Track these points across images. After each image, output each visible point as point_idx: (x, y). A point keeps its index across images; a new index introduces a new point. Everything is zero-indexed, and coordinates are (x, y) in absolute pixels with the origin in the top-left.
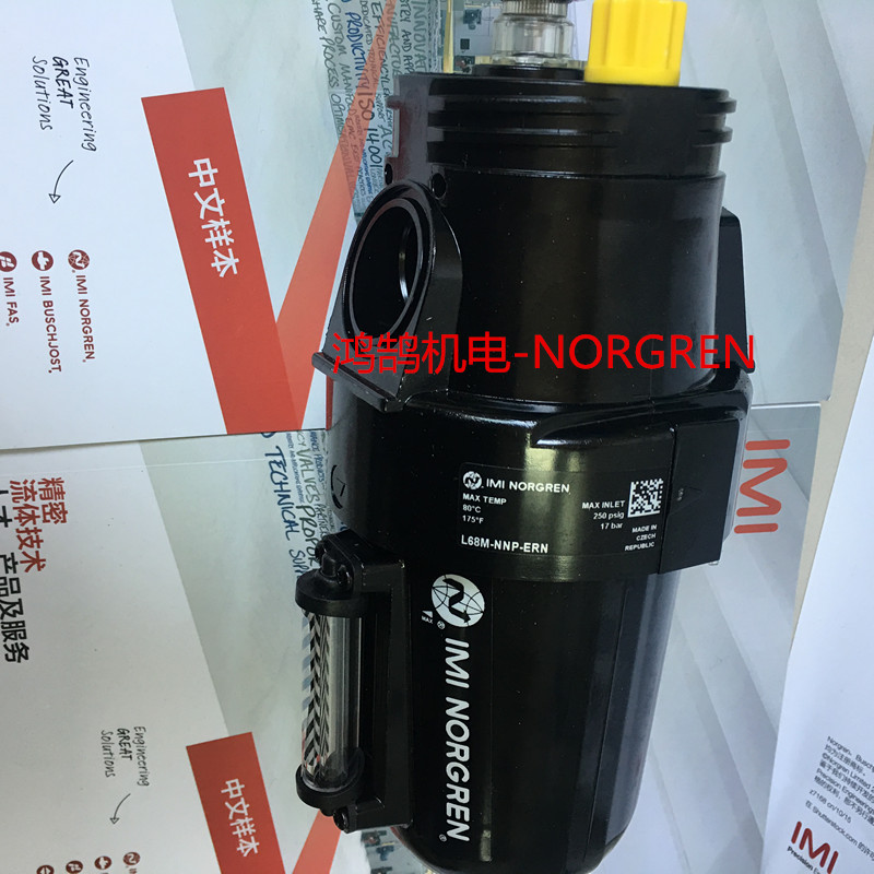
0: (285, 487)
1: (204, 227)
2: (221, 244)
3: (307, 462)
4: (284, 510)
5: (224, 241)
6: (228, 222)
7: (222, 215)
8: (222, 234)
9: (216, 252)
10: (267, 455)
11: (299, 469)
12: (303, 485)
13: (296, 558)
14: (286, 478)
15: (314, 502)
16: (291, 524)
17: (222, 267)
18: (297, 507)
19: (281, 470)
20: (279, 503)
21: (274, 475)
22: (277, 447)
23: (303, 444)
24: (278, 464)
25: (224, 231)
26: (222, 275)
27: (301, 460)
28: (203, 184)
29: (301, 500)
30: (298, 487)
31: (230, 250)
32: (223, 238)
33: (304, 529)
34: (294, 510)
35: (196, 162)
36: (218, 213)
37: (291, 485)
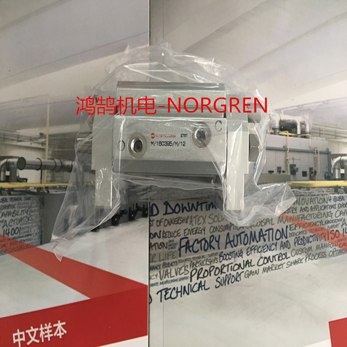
0: (179, 290)
1: (43, 341)
2: (51, 331)
3: (167, 274)
4: (192, 291)
5: (50, 329)
6: (41, 325)
7: (37, 329)
8: (46, 330)
9: (55, 335)
10: (161, 301)
11: (170, 279)
12: (179, 276)
13: (220, 283)
14: (174, 288)
15: (188, 269)
16: (200, 286)
17: (62, 331)
18: (191, 281)
19: (170, 291)
20: (188, 294)
21: (173, 296)
22: (157, 293)
23: (156, 276)
24: (166, 293)
25: (45, 328)
26: (65, 332)
27: (165, 278)
28: (24, 339)
29: (186, 278)
30: (180, 281)
31: (54, 325)
32: (48, 329)
33: (204, 277)
34: (193, 283)
35: (14, 342)
36: (37, 331)
37: (178, 285)
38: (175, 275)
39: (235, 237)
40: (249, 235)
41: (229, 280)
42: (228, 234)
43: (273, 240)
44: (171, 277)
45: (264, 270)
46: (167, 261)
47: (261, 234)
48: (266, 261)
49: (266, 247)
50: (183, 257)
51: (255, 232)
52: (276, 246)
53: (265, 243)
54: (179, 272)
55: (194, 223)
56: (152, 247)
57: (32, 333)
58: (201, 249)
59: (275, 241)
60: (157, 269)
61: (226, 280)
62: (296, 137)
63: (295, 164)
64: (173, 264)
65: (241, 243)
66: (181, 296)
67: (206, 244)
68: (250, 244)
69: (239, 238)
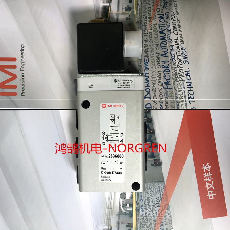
38: (181, 92)
39: (163, 50)
40: (162, 41)
41: (184, 55)
42: (161, 55)
43: (165, 24)
44: (182, 95)
45: (180, 31)
46: (175, 97)
47: (162, 32)
48: (175, 29)
49: (168, 29)
50: (172, 87)
51: (160, 37)
52: (168, 22)
53: (166, 29)
54: (180, 89)
55: (155, 79)
56: (167, 108)
57: (209, 186)
58: (169, 74)
59: (165, 23)
60: (178, 104)
61: (185, 57)
62: (111, 6)
63: (125, 8)
64: (176, 93)
65: (166, 46)
66: (192, 88)
67: (166, 70)
68: (166, 40)
69: (163, 48)
